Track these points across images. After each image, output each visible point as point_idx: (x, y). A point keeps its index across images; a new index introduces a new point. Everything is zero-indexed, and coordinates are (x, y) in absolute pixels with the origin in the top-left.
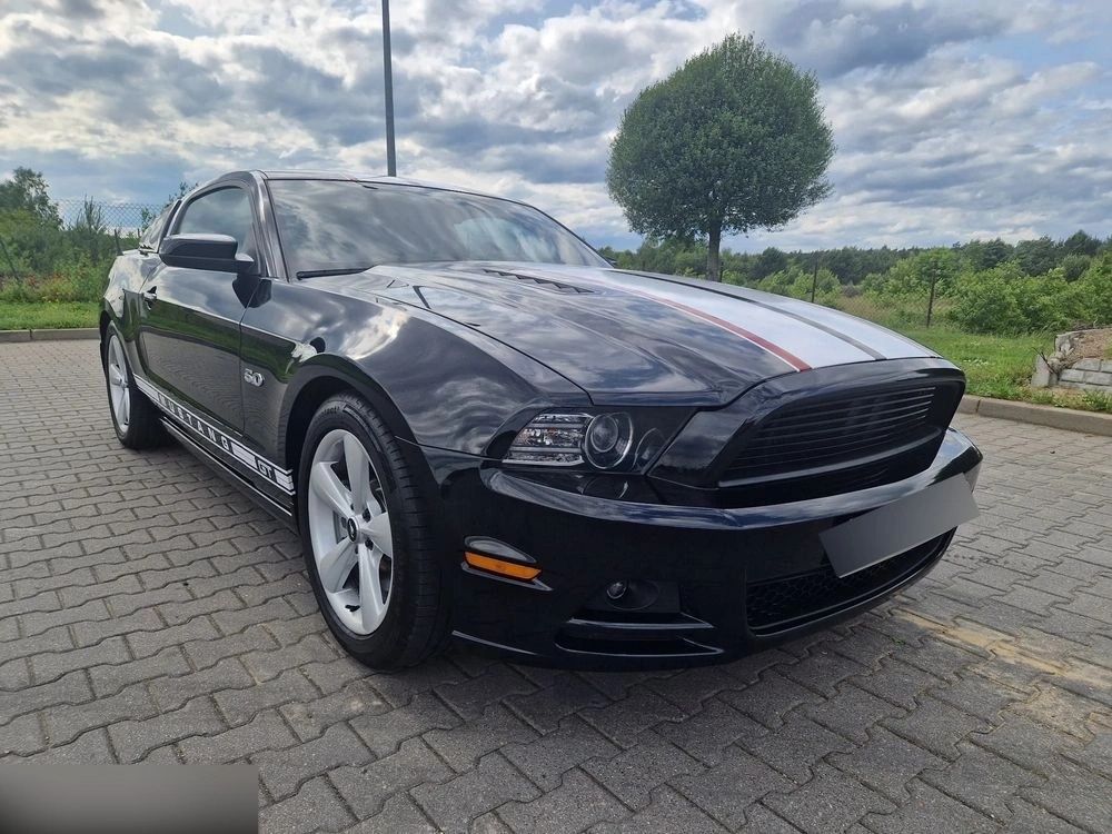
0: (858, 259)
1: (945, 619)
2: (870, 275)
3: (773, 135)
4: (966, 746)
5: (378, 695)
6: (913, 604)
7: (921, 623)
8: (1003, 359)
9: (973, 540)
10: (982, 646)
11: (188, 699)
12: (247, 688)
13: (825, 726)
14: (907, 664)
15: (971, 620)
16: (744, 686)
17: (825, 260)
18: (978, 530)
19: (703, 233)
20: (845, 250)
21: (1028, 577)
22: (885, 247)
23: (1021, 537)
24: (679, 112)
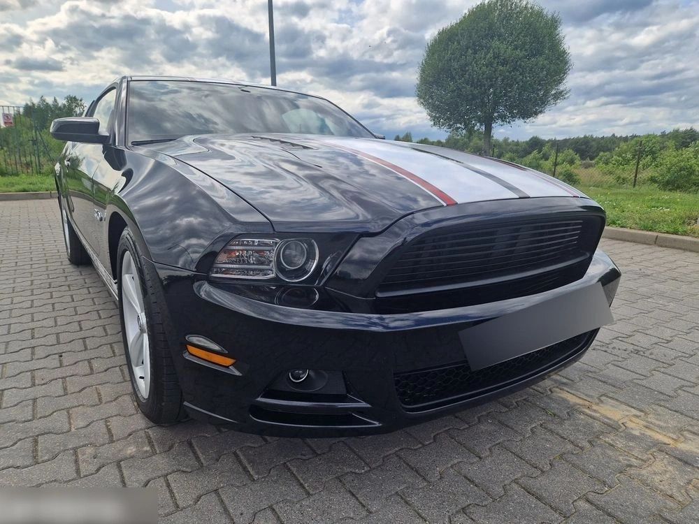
0: (593, 143)
1: (592, 397)
2: (601, 154)
3: (529, 57)
4: (583, 505)
5: (150, 443)
6: (569, 384)
7: (572, 399)
8: (680, 207)
9: (630, 336)
10: (616, 419)
11: (20, 440)
12: (63, 433)
13: (472, 482)
14: (552, 431)
15: (613, 398)
16: (420, 445)
17: (571, 144)
18: (636, 329)
19: (481, 125)
20: (585, 137)
21: (665, 366)
22: (614, 135)
23: (667, 334)
24: (464, 43)
